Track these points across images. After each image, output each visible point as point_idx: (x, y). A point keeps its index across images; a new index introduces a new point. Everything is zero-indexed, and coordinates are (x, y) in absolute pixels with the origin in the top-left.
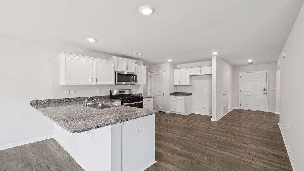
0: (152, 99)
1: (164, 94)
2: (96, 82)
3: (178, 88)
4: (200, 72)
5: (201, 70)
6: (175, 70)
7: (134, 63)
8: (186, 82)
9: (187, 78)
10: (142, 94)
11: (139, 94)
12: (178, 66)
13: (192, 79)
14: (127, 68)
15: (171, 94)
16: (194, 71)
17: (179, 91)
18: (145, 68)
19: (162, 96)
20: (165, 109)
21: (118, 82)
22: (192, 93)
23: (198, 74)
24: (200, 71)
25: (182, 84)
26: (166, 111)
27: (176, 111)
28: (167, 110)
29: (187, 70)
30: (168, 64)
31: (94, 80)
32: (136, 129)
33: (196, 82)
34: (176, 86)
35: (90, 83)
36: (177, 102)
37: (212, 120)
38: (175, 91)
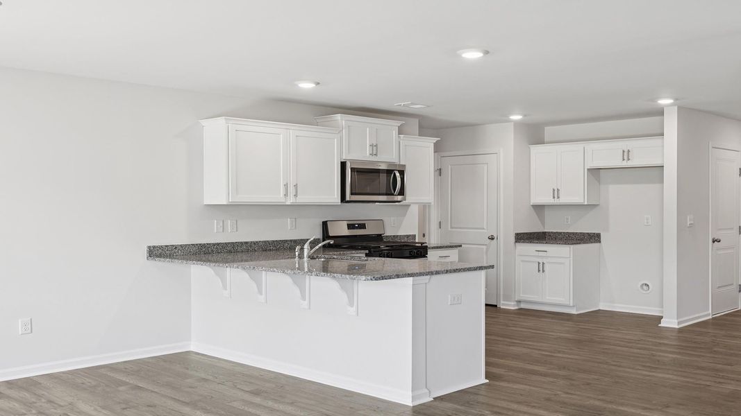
0: (456, 251)
1: (492, 238)
2: (296, 196)
3: (547, 212)
4: (626, 158)
5: (629, 151)
6: (536, 150)
7: (395, 133)
8: (575, 194)
9: (581, 177)
10: (415, 236)
11: (408, 236)
12: (549, 132)
13: (599, 182)
14: (375, 148)
15: (521, 238)
16: (606, 155)
17: (549, 228)
18: (429, 143)
19: (484, 247)
20: (498, 296)
21: (352, 194)
22: (598, 236)
23: (618, 162)
24: (626, 154)
25: (564, 200)
26: (502, 302)
27: (540, 300)
28: (507, 298)
29: (579, 146)
30: (511, 126)
31: (291, 190)
32: (449, 296)
33: (616, 195)
34: (539, 209)
35: (278, 197)
36: (541, 268)
37: (664, 324)
38: (537, 228)
